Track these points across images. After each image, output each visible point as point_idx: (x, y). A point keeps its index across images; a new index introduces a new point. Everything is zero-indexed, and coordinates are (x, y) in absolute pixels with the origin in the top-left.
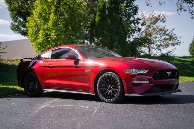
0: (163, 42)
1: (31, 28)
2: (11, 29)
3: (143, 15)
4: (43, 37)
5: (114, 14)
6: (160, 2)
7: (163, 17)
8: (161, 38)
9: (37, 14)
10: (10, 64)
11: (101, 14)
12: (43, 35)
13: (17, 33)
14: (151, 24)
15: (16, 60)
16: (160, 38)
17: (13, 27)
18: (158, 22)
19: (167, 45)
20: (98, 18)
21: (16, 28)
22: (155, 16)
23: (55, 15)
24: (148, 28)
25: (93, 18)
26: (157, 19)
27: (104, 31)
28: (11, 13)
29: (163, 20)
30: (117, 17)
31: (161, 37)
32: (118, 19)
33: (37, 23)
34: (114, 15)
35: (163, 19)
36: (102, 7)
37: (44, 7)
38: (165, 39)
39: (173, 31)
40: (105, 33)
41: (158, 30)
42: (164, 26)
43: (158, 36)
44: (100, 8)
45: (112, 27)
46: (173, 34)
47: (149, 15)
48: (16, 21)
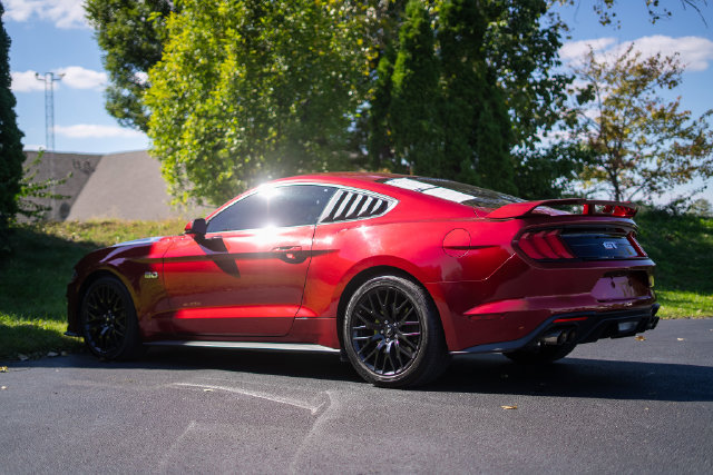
0: (671, 160)
1: (157, 107)
2: (106, 111)
3: (592, 61)
4: (195, 142)
5: (461, 56)
6: (651, 12)
7: (667, 68)
8: (661, 146)
9: (179, 59)
10: (78, 239)
11: (414, 58)
12: (197, 136)
13: (129, 125)
14: (622, 91)
15: (103, 224)
16: (658, 148)
17: (115, 102)
18: (650, 84)
19: (685, 174)
20: (402, 74)
21: (123, 106)
22: (639, 61)
23: (241, 61)
24: (612, 108)
25: (385, 71)
26: (645, 75)
27: (424, 123)
28: (106, 53)
29: (669, 80)
30: (475, 70)
31: (661, 141)
32: (479, 75)
33: (176, 92)
34: (464, 59)
35: (668, 75)
36: (418, 33)
37: (205, 34)
38: (678, 150)
39: (707, 119)
40: (427, 129)
41: (650, 115)
42: (674, 100)
43: (652, 138)
44: (410, 35)
45: (452, 106)
46: (706, 132)
47: (615, 60)
48: (123, 82)
